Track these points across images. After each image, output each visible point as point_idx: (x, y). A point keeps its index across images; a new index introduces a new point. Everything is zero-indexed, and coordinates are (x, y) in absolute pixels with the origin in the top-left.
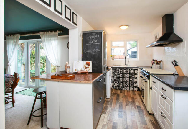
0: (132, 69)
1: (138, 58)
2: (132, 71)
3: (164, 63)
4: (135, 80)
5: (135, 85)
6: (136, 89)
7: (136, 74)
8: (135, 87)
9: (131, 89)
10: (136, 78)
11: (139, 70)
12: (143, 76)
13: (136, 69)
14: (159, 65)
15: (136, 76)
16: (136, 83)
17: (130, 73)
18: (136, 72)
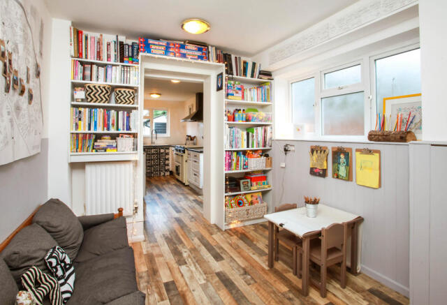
0: (162, 147)
1: (168, 134)
2: (162, 151)
3: (198, 139)
4: (167, 162)
5: (167, 168)
6: (168, 173)
7: (168, 154)
8: (166, 171)
9: (162, 174)
10: (168, 159)
11: (172, 149)
12: (178, 153)
13: (167, 147)
14: (192, 142)
15: (167, 157)
16: (168, 165)
17: (160, 153)
18: (167, 151)
